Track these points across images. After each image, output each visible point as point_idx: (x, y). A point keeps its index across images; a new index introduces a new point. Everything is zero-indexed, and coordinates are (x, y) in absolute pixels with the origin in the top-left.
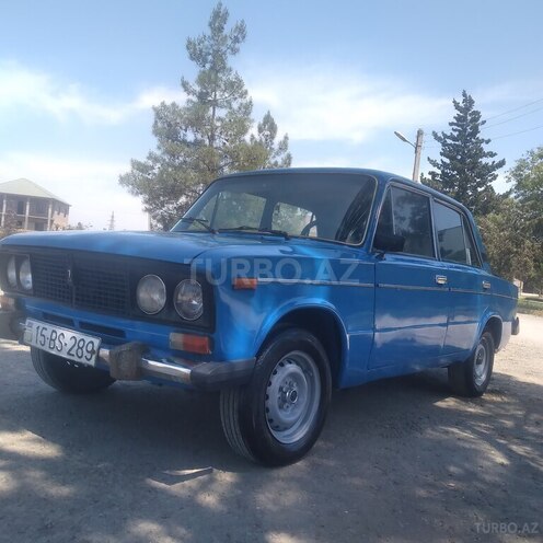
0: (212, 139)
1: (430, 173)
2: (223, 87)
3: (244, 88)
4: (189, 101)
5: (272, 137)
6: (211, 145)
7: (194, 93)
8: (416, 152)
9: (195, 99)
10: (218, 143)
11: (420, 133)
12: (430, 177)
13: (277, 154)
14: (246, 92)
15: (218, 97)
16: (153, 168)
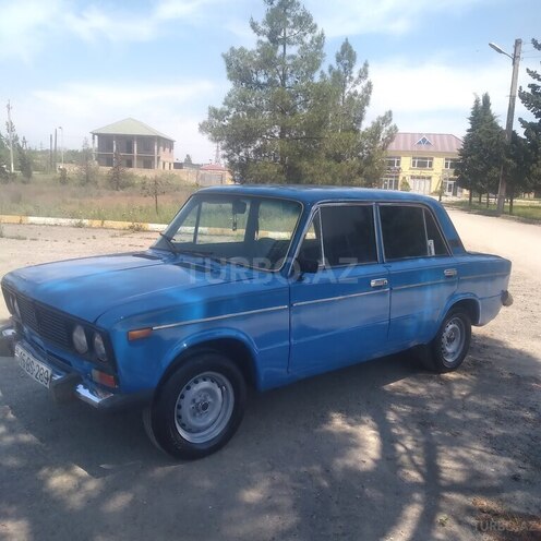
0: (284, 78)
1: (529, 86)
2: (292, 23)
3: (314, 22)
4: (260, 42)
5: (351, 66)
6: (284, 85)
7: (264, 33)
8: (514, 63)
9: (265, 39)
10: (290, 81)
11: (518, 43)
12: (529, 90)
13: (357, 82)
14: (316, 26)
15: (287, 35)
16: (228, 113)
